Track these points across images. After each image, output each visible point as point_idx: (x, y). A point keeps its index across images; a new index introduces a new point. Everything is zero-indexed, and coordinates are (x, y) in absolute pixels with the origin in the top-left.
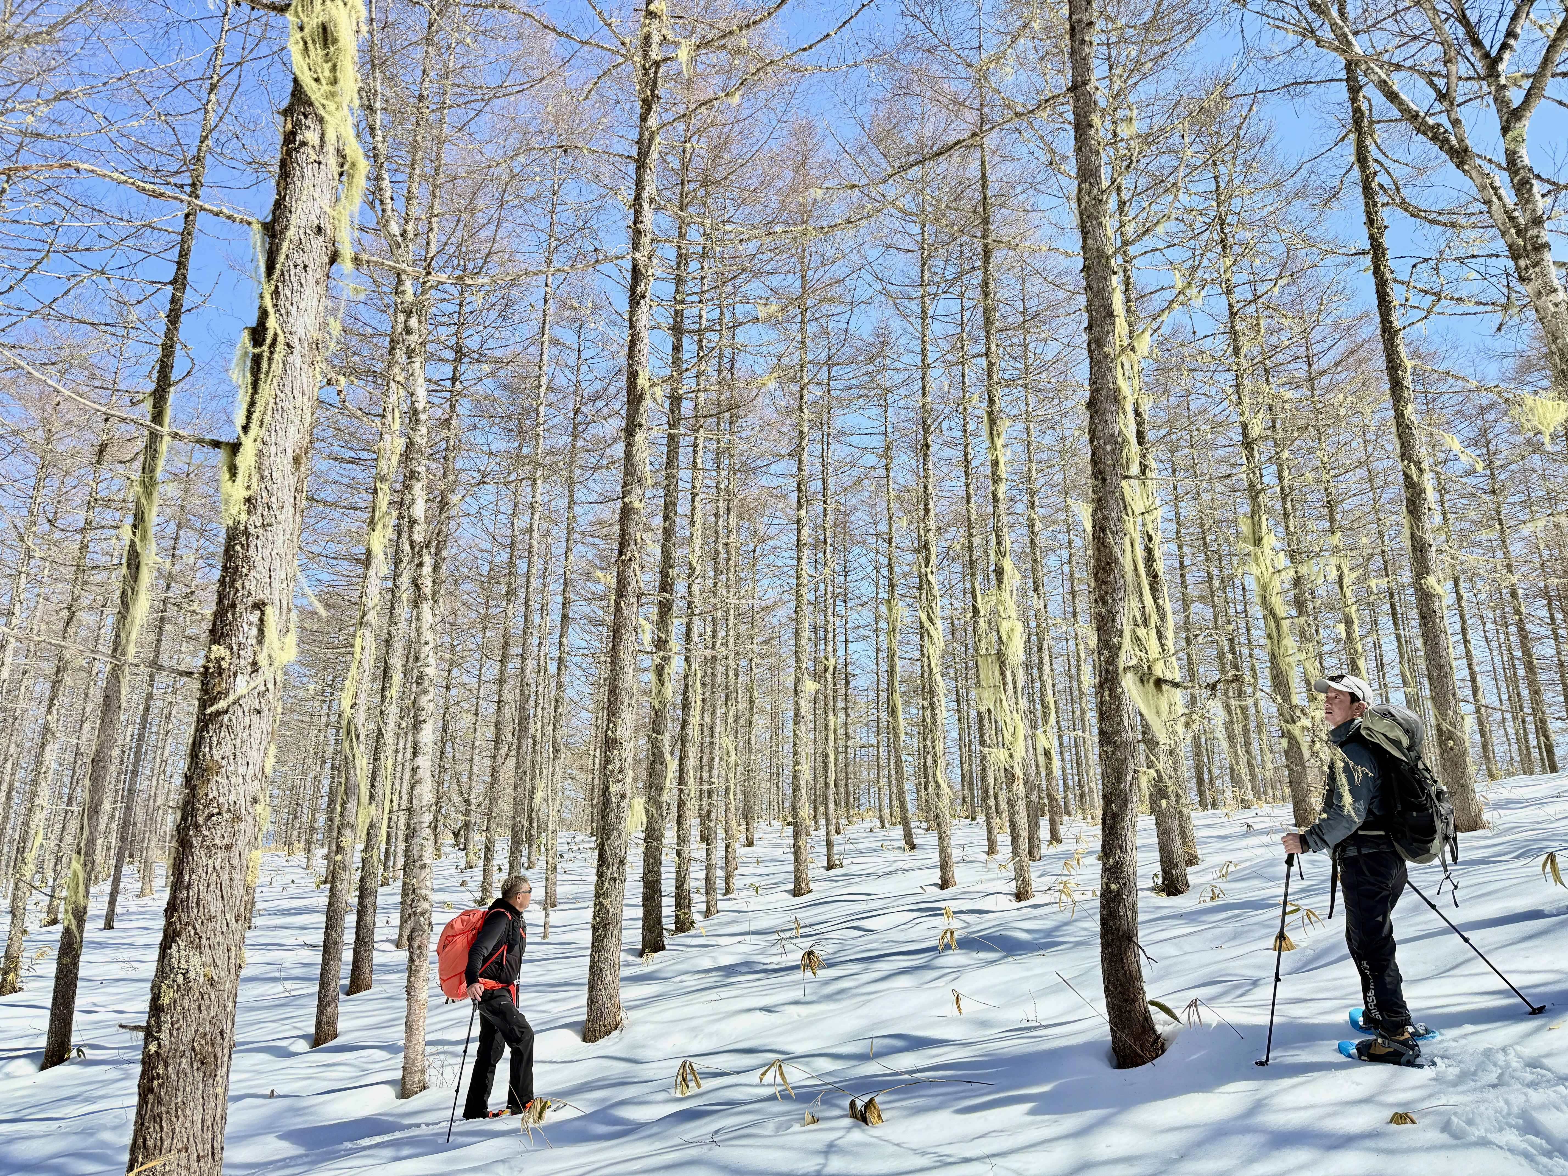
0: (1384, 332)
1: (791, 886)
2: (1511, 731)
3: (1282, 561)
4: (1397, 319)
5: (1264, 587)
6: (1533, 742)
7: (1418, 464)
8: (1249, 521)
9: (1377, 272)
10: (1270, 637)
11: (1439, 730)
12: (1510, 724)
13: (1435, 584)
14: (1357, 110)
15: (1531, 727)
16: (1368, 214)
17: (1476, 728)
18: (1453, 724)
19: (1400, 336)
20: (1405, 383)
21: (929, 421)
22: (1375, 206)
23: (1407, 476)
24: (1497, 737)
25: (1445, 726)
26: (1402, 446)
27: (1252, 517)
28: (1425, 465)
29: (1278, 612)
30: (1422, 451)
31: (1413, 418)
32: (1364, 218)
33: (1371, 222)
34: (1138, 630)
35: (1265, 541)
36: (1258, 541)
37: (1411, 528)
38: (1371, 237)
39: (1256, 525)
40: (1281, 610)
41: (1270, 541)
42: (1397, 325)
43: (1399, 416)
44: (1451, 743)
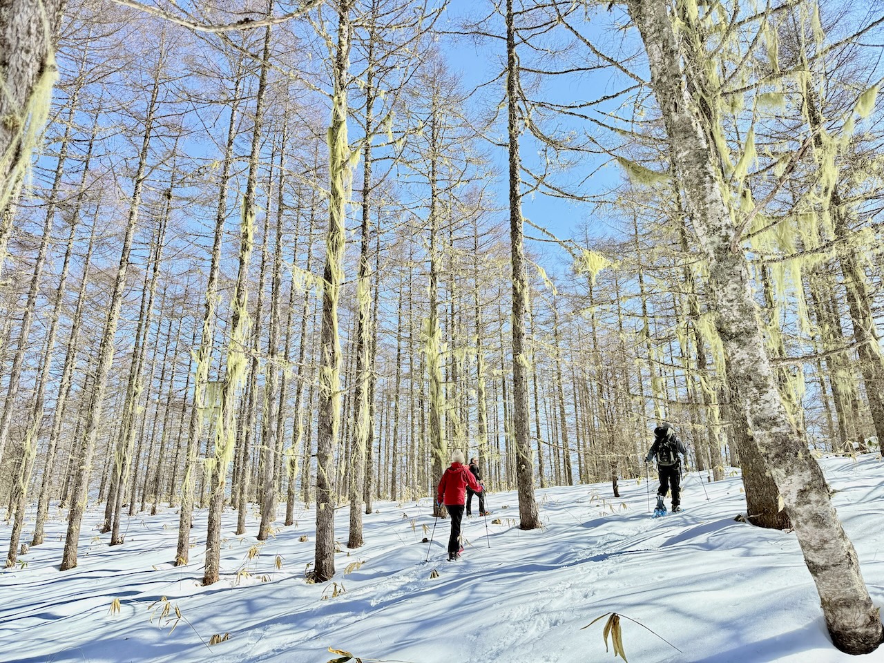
0: (511, 196)
1: (60, 562)
2: (553, 461)
3: (444, 347)
4: (520, 189)
5: (433, 363)
6: (562, 468)
7: (522, 281)
8: (429, 321)
9: (512, 159)
10: (433, 394)
11: (518, 457)
12: (552, 457)
13: (524, 359)
14: (511, 58)
15: (562, 460)
16: (510, 121)
17: (537, 458)
18: (526, 454)
19: (520, 201)
20: (520, 230)
21: (223, 216)
22: (515, 117)
23: (515, 288)
24: (546, 463)
25: (521, 454)
26: (514, 269)
27: (431, 319)
28: (526, 283)
29: (438, 378)
30: (525, 275)
31: (522, 253)
32: (508, 125)
33: (512, 127)
34: (326, 369)
35: (436, 334)
36: (432, 334)
37: (514, 322)
38: (511, 136)
39: (432, 323)
40: (441, 378)
41: (439, 334)
42: (519, 193)
43: (515, 250)
44: (524, 466)
